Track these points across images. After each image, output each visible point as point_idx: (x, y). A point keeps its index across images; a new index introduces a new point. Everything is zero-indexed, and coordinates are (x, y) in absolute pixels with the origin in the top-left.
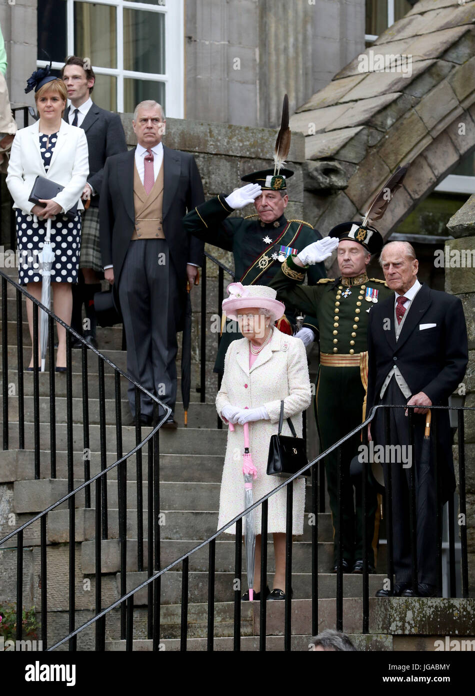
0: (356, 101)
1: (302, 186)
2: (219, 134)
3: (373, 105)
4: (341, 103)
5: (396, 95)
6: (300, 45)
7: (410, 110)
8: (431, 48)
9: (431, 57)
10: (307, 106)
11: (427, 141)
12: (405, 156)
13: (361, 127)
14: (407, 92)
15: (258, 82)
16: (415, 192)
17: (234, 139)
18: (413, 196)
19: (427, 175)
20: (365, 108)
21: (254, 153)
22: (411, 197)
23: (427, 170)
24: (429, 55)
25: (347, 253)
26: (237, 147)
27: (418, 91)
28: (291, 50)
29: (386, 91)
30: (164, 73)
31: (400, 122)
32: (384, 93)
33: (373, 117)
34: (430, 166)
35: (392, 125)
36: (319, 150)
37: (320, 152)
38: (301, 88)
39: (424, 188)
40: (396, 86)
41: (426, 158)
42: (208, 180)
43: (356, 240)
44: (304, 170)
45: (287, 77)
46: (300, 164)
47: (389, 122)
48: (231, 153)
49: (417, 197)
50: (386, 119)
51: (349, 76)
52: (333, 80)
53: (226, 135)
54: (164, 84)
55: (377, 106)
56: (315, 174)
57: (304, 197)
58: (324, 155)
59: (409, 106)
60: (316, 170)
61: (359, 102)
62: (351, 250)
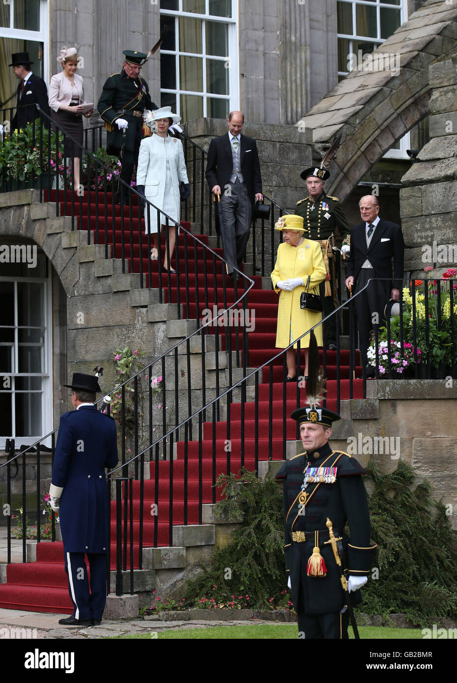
0: (338, 110)
1: (311, 158)
2: (266, 130)
3: (349, 112)
4: (329, 111)
5: (361, 107)
6: (303, 78)
7: (368, 115)
8: (379, 80)
9: (380, 85)
10: (311, 112)
11: (377, 132)
12: (366, 141)
13: (343, 124)
14: (367, 105)
15: (280, 99)
16: (372, 160)
17: (274, 132)
18: (370, 162)
19: (378, 150)
20: (344, 114)
21: (285, 139)
22: (369, 163)
23: (378, 147)
24: (378, 84)
25: (313, 183)
26: (276, 136)
27: (373, 104)
28: (298, 81)
29: (355, 104)
30: (228, 94)
31: (363, 122)
32: (354, 106)
33: (349, 118)
34: (380, 145)
35: (359, 123)
36: (319, 137)
37: (320, 138)
38: (304, 102)
39: (376, 157)
40: (361, 102)
41: (377, 141)
42: (261, 155)
43: (318, 177)
44: (312, 148)
45: (296, 96)
46: (310, 145)
47: (358, 121)
48: (273, 140)
49: (373, 162)
50: (356, 120)
51: (333, 96)
52: (324, 98)
53: (270, 130)
54: (228, 100)
55: (350, 113)
56: (319, 150)
57: (313, 163)
58: (322, 140)
59: (368, 113)
60: (319, 148)
61: (340, 110)
62: (315, 182)
